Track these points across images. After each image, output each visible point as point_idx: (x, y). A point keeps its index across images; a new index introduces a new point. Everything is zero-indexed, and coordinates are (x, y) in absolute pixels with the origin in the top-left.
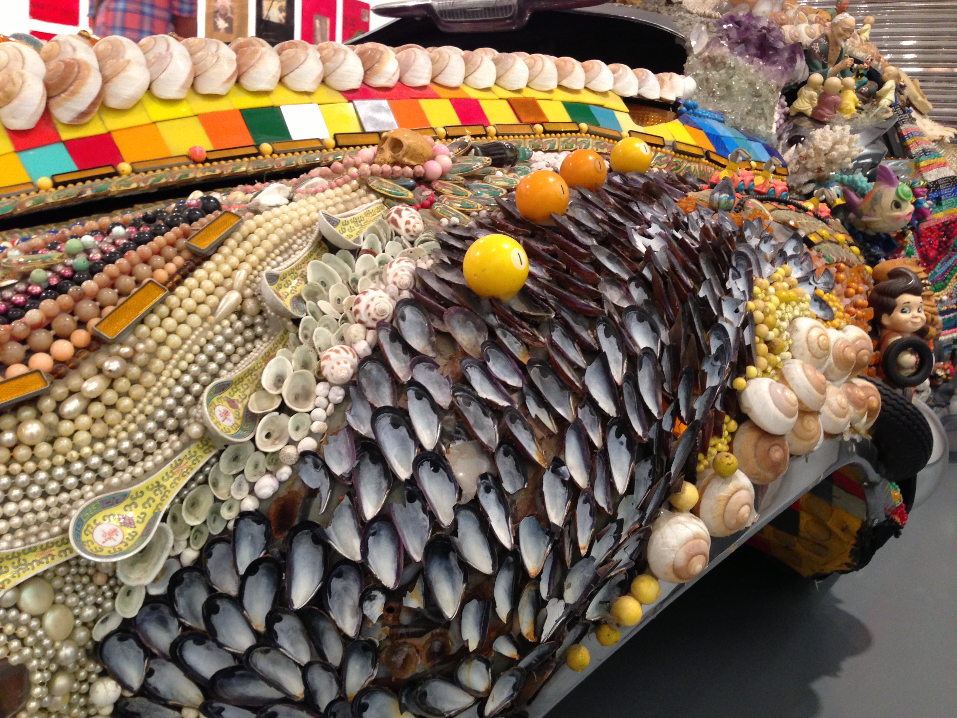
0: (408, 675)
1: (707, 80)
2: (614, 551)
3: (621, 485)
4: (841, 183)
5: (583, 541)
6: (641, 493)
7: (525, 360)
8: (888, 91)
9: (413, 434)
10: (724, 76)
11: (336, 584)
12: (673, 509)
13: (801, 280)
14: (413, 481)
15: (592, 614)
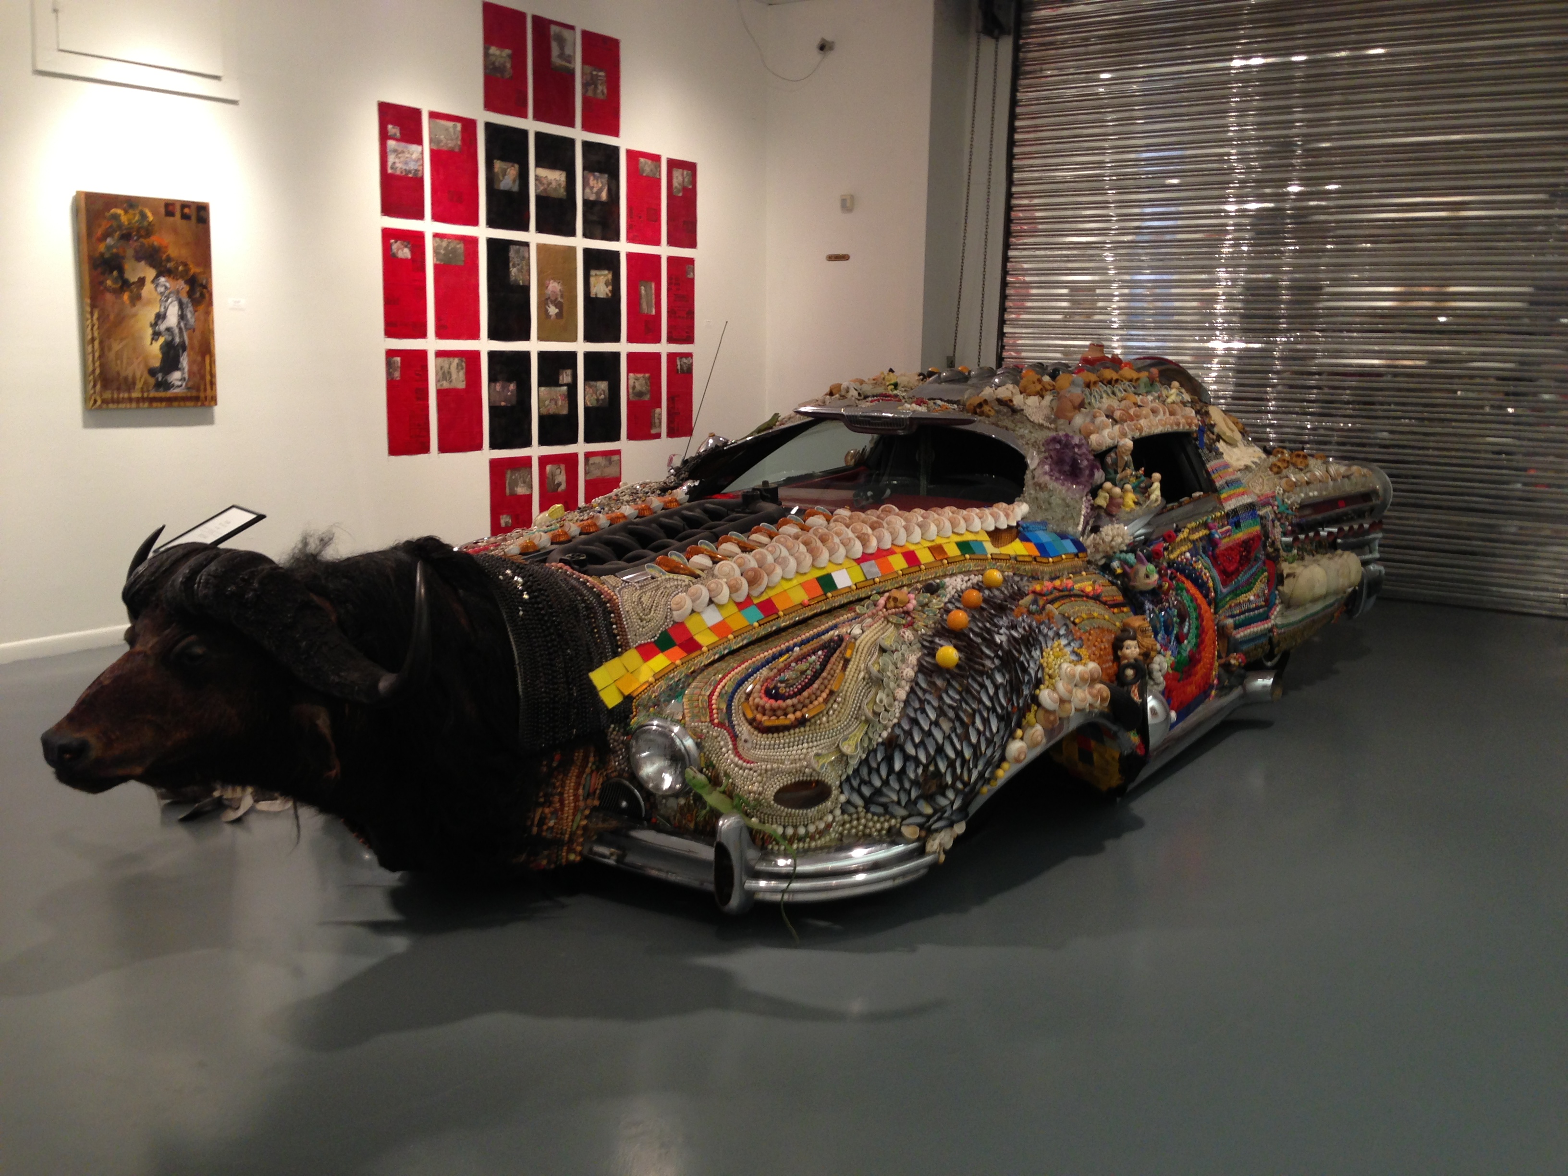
0: (930, 792)
1: (1037, 498)
2: (994, 752)
3: (994, 730)
4: (1120, 559)
5: (983, 749)
6: (1002, 733)
7: (960, 689)
8: (1155, 490)
9: (927, 715)
10: (1047, 496)
11: (908, 764)
12: (1014, 738)
13: (1065, 646)
14: (930, 730)
15: (987, 775)
